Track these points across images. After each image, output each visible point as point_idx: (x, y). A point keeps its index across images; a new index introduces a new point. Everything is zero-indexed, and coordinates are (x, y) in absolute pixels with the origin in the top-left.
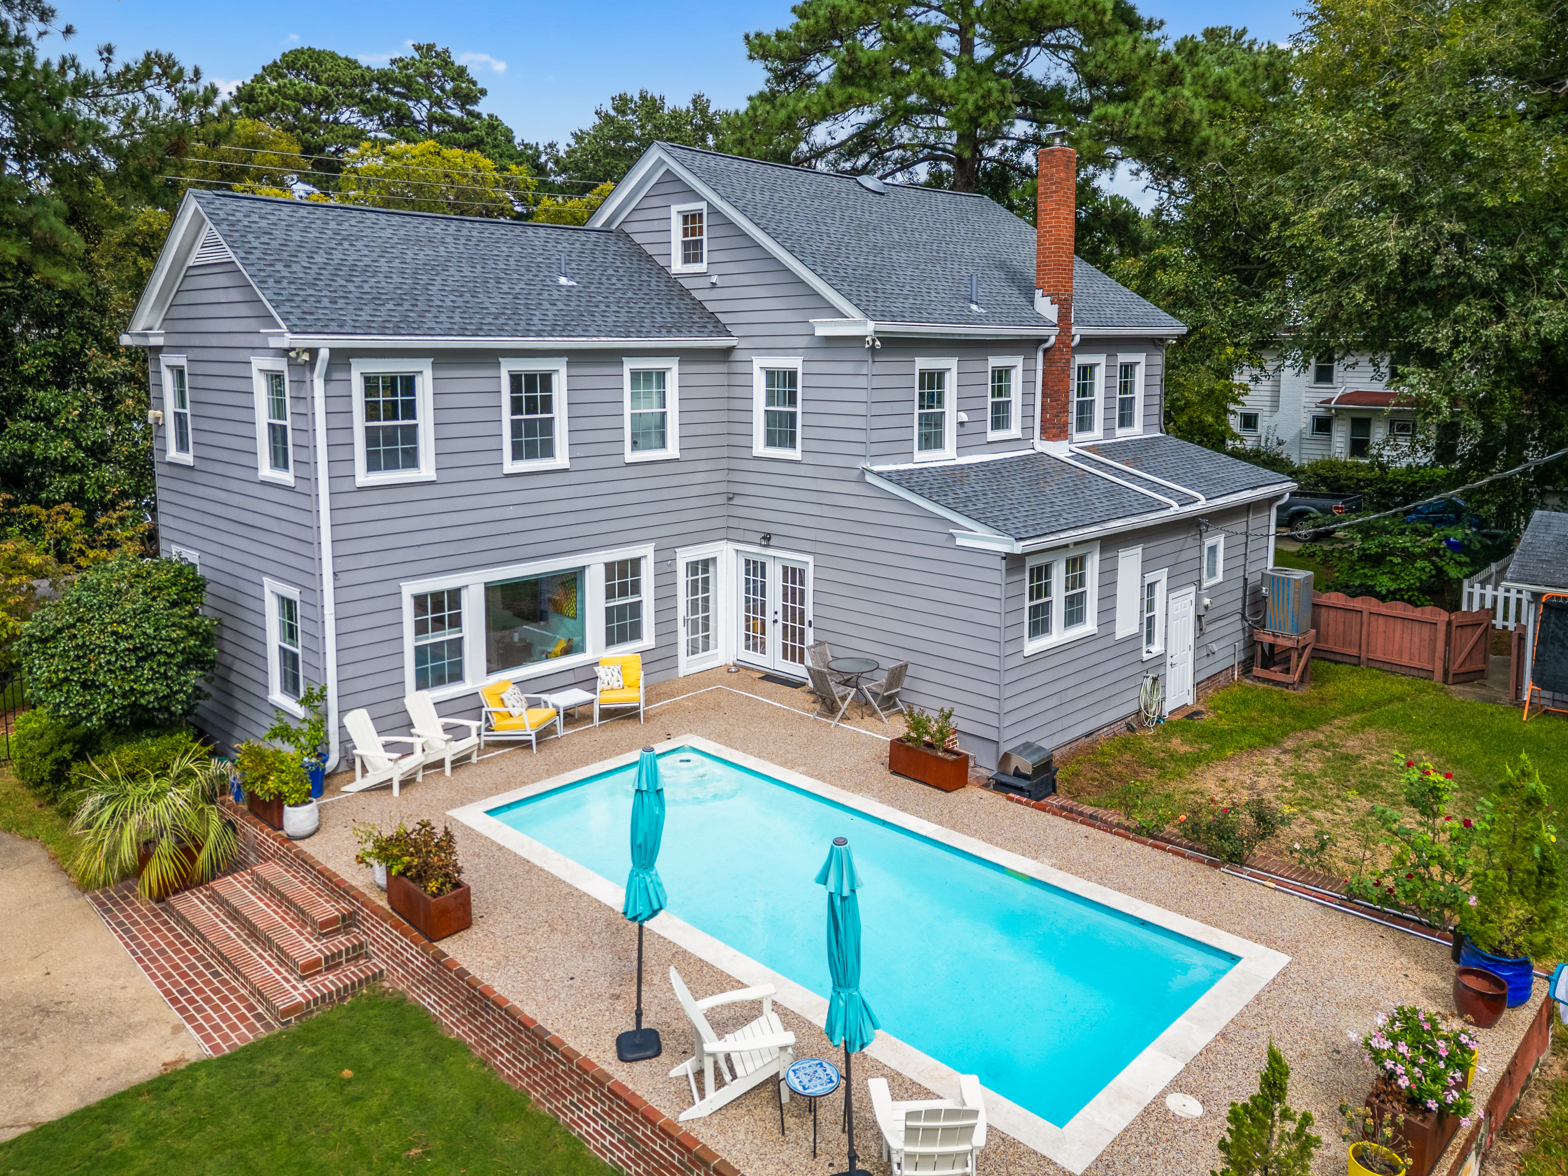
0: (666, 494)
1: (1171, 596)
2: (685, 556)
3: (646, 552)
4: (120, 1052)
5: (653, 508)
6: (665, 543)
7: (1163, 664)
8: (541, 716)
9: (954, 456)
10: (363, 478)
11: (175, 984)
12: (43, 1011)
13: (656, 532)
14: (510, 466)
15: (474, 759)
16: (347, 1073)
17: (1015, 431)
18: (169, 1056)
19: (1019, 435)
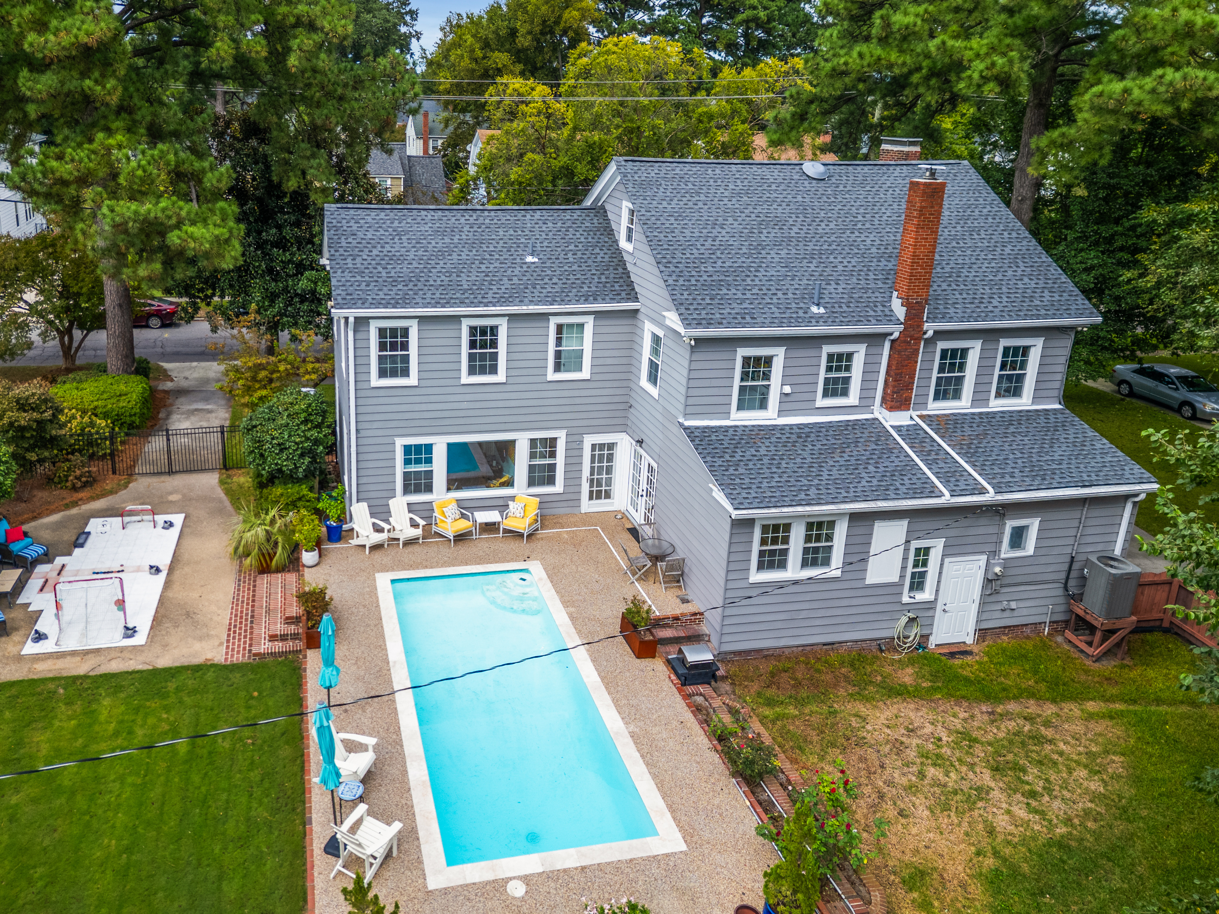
0: (578, 401)
1: (947, 560)
2: (589, 441)
3: (561, 436)
4: (197, 646)
5: (567, 409)
6: (575, 431)
7: (934, 609)
8: (463, 525)
9: (776, 416)
10: (375, 381)
11: (236, 621)
12: (188, 615)
13: (569, 423)
14: (466, 379)
15: (421, 541)
16: (256, 694)
17: (853, 398)
18: (209, 656)
19: (856, 403)
